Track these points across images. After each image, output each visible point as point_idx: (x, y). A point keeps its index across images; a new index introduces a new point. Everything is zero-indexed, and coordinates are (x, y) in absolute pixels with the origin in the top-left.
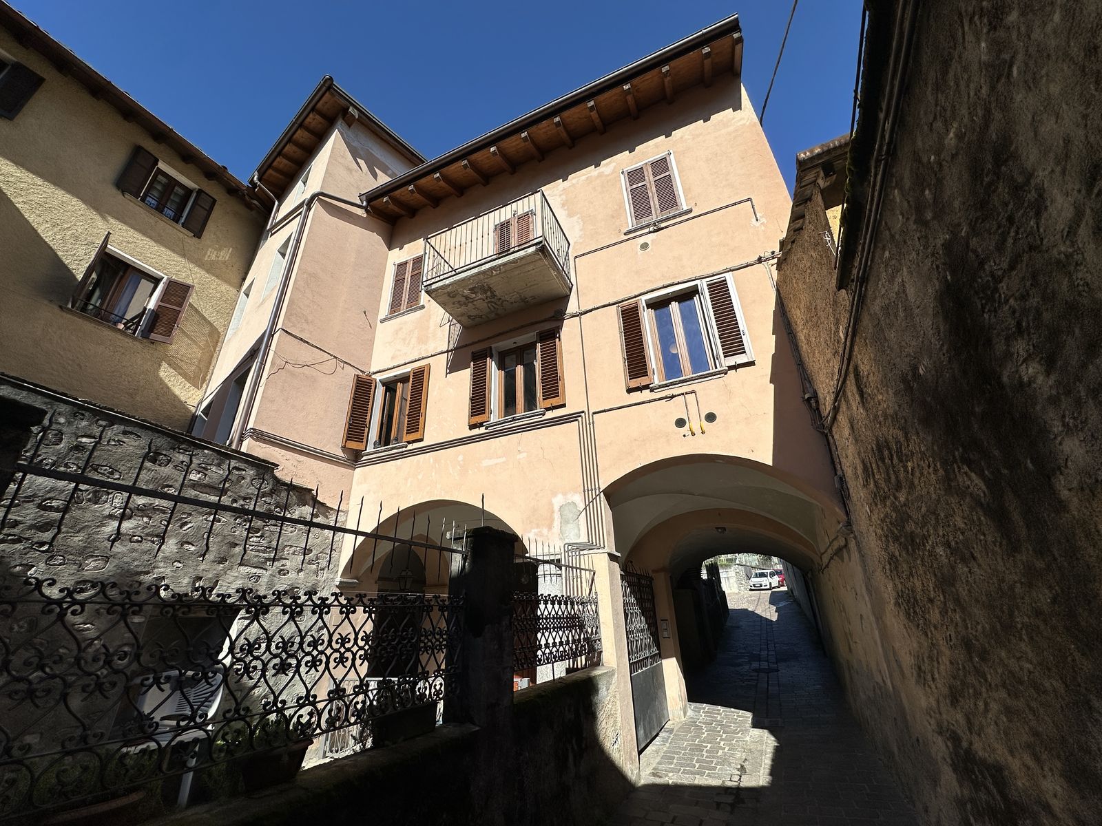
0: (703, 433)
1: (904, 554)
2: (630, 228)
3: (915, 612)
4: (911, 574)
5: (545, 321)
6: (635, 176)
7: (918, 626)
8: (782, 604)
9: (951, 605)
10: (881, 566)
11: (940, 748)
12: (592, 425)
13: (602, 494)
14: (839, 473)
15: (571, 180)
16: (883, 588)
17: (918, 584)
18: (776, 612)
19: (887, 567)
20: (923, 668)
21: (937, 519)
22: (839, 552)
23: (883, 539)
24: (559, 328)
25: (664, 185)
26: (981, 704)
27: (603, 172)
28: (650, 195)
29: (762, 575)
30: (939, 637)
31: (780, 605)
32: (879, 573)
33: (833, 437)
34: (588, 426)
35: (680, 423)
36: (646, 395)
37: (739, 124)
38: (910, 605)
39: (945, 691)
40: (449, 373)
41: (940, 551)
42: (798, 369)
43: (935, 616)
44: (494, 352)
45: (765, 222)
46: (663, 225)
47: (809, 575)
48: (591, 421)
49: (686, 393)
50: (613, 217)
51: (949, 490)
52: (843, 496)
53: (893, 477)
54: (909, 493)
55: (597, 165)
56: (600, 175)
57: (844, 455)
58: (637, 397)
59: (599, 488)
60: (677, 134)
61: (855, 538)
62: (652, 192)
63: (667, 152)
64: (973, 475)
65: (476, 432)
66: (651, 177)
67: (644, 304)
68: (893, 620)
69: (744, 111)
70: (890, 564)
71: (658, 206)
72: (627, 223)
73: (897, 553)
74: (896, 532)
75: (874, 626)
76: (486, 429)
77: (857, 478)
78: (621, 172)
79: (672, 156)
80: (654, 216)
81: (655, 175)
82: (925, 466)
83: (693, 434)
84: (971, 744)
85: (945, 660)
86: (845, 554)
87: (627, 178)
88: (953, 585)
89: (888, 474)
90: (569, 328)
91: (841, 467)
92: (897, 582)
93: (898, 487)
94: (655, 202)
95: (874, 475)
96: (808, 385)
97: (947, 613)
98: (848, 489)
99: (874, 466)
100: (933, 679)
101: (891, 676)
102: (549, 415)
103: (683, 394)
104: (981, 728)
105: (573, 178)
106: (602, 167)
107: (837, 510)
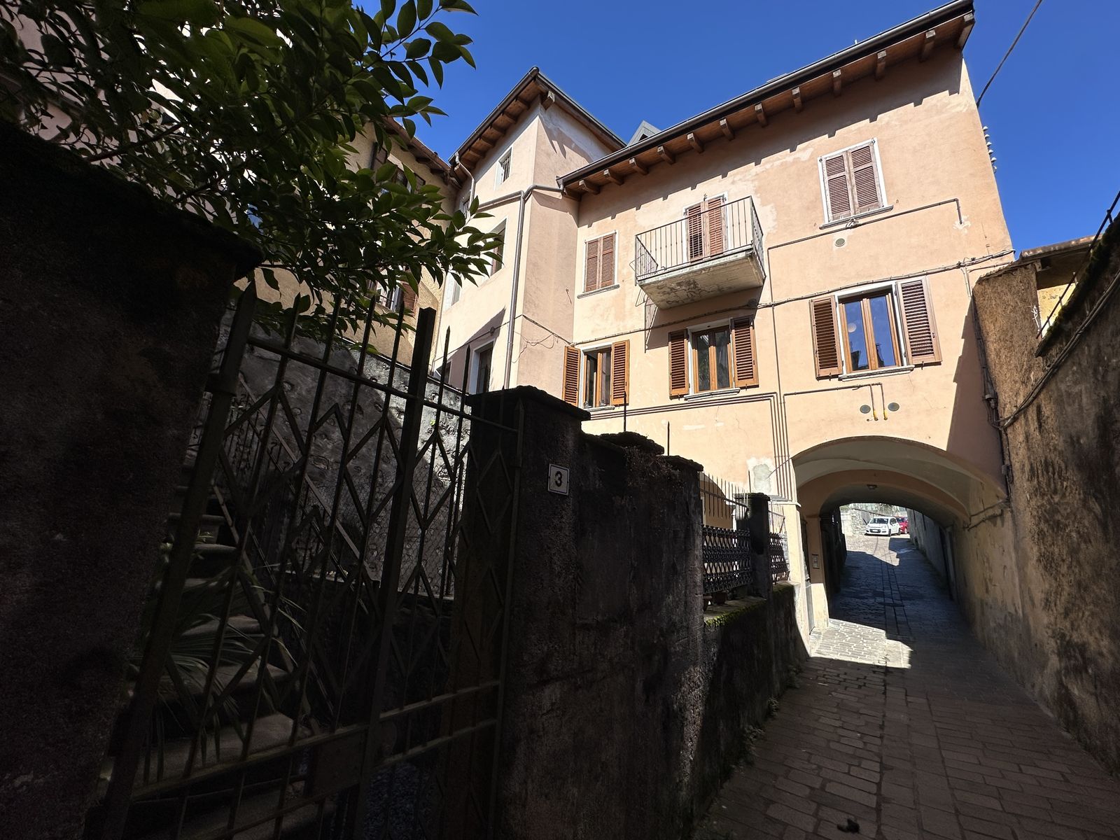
0: (885, 419)
1: (1050, 531)
2: (827, 223)
3: (1051, 566)
4: (1053, 543)
5: (739, 308)
6: (834, 165)
7: (1051, 574)
8: (903, 551)
9: (1074, 563)
10: (1031, 535)
11: (1051, 645)
12: (783, 405)
13: (791, 461)
14: (1007, 462)
15: (764, 164)
16: (1029, 550)
17: (1056, 550)
18: (897, 557)
19: (1036, 536)
20: (1050, 599)
21: (1075, 518)
22: (993, 518)
23: (1037, 518)
24: (753, 316)
25: (864, 177)
26: (1081, 615)
27: (798, 158)
28: (849, 187)
29: (881, 521)
30: (1064, 581)
31: (902, 552)
32: (1028, 539)
33: (1007, 435)
34: (779, 405)
35: (865, 409)
36: (835, 383)
37: (953, 111)
38: (1048, 563)
39: (1062, 611)
40: (648, 349)
41: (1074, 534)
42: (983, 372)
43: (1064, 569)
44: (689, 333)
45: (970, 225)
46: (861, 221)
47: (949, 530)
48: (782, 401)
49: (873, 385)
50: (808, 208)
51: (1084, 506)
52: (1007, 479)
53: (1052, 485)
54: (1061, 498)
55: (793, 150)
56: (796, 161)
57: (1015, 452)
58: (826, 384)
59: (788, 456)
60: (883, 118)
61: (1012, 512)
62: (851, 183)
63: (870, 140)
64: (1097, 504)
65: (676, 401)
66: (852, 168)
67: (837, 301)
68: (1034, 571)
69: (963, 94)
70: (1038, 535)
71: (856, 201)
72: (823, 216)
73: (1045, 530)
74: (1047, 516)
75: (1016, 574)
76: (686, 400)
77: (1023, 472)
78: (819, 159)
79: (876, 145)
80: (852, 211)
81: (855, 164)
82: (1074, 488)
83: (876, 419)
84: (1071, 636)
85: (1065, 593)
86: (999, 521)
87: (825, 166)
88: (1078, 554)
89: (1049, 481)
90: (762, 318)
91: (1010, 459)
92: (1042, 547)
93: (1055, 492)
94: (853, 196)
95: (1038, 477)
96: (989, 386)
97: (1071, 567)
98: (1013, 476)
99: (1039, 471)
100: (1055, 605)
101: (1023, 607)
102: (743, 393)
103: (869, 385)
104: (1079, 626)
105: (767, 162)
106: (798, 152)
107: (999, 489)
